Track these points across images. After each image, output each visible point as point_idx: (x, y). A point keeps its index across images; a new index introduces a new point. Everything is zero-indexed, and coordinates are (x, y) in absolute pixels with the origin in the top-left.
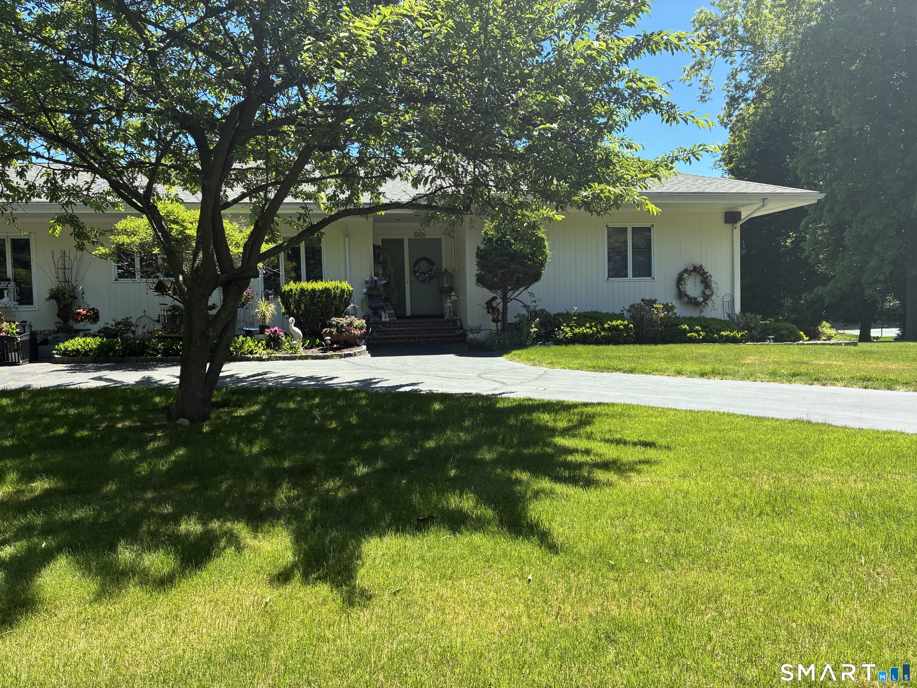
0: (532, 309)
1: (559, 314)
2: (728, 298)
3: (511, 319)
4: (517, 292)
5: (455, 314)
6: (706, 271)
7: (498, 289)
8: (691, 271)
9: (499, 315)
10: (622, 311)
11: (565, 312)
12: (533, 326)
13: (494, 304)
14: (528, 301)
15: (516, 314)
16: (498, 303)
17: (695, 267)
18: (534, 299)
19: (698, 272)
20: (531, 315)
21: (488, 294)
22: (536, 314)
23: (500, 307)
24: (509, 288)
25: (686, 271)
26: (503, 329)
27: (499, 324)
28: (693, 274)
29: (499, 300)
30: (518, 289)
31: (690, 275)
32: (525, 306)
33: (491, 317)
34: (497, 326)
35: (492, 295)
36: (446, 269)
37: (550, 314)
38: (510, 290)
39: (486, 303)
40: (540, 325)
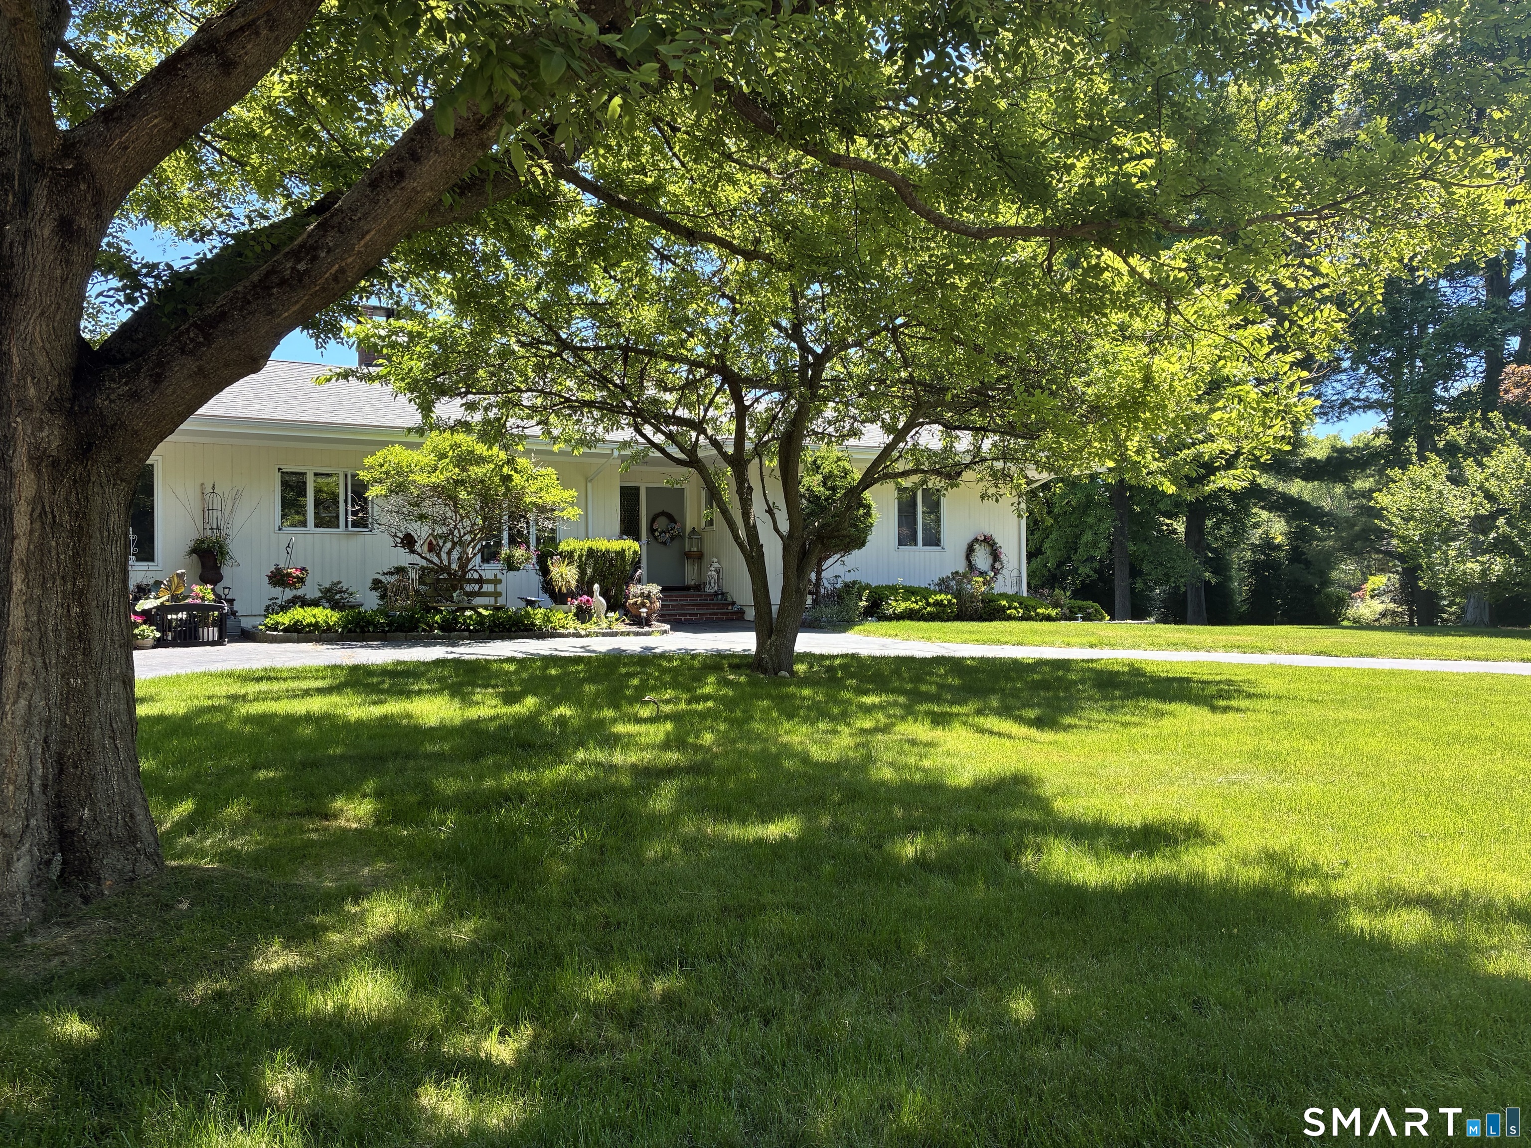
2: (1015, 573)
5: (719, 586)
6: (995, 541)
8: (982, 541)
10: (930, 585)
17: (985, 537)
19: (986, 541)
25: (976, 540)
26: (817, 603)
28: (983, 544)
31: (980, 545)
36: (694, 528)
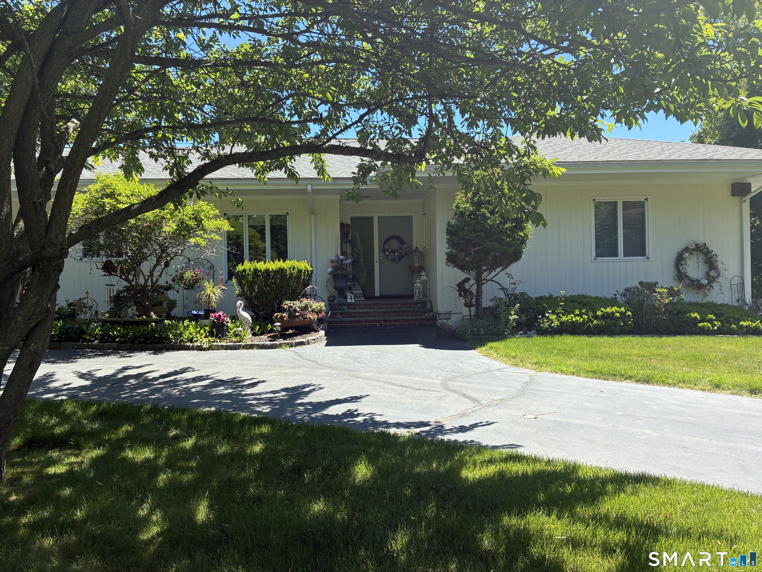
0: (510, 292)
1: (541, 298)
2: (736, 281)
3: (486, 303)
4: (494, 273)
5: (425, 295)
6: (710, 249)
7: (472, 269)
8: (693, 250)
9: (472, 298)
10: (615, 295)
11: (548, 295)
12: (513, 312)
13: (467, 286)
14: (506, 283)
15: (492, 297)
16: (472, 286)
17: (697, 246)
18: (512, 281)
19: (701, 251)
20: (510, 299)
21: (461, 275)
22: (516, 298)
23: (474, 289)
24: (484, 268)
25: (686, 249)
26: (477, 315)
27: (473, 309)
28: (695, 253)
29: (472, 282)
30: (494, 269)
31: (691, 254)
32: (503, 289)
33: (463, 301)
34: (470, 311)
35: (465, 276)
36: (416, 248)
37: (531, 298)
38: (485, 271)
39: (458, 285)
40: (520, 312)
